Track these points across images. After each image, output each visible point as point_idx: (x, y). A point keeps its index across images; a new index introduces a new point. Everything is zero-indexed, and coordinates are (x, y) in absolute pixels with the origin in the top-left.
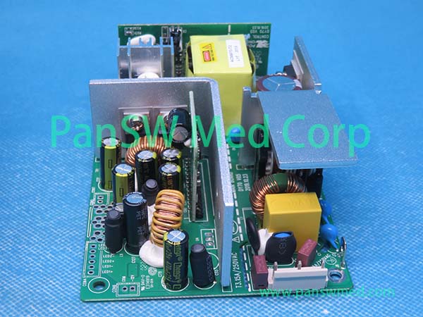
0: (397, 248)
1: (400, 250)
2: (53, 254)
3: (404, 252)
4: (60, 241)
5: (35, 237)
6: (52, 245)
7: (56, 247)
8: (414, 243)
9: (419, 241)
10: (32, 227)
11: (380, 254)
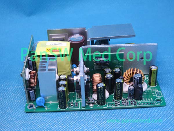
1: (158, 124)
3: (160, 124)
4: (18, 126)
5: (8, 125)
6: (15, 128)
7: (16, 129)
8: (164, 121)
9: (166, 119)
10: (6, 120)
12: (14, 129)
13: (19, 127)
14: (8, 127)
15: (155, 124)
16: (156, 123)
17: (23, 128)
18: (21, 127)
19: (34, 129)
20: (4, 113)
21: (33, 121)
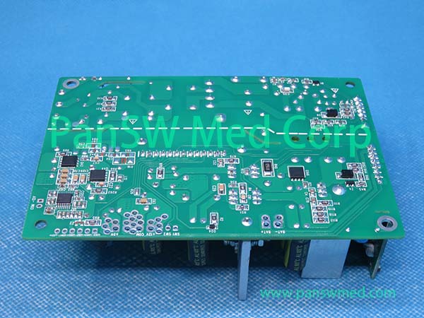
12: (86, 304)
13: (95, 300)
14: (71, 300)
15: (411, 314)
16: (414, 311)
17: (104, 302)
18: (101, 302)
19: (131, 307)
20: (59, 260)
21: (128, 287)
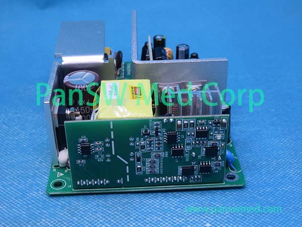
0: (265, 178)
2: (3, 187)
11: (252, 183)
